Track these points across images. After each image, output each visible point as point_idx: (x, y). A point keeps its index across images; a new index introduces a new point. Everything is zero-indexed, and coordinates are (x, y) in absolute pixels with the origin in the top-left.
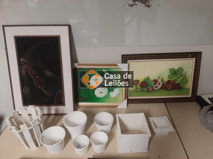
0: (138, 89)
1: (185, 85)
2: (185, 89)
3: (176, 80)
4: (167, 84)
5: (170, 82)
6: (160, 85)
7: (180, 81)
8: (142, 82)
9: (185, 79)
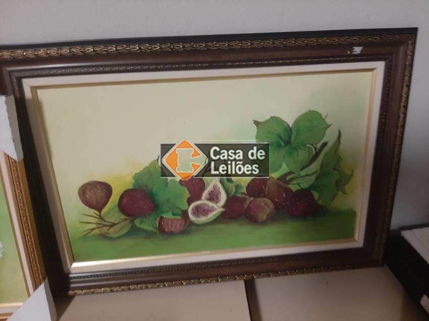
0: (113, 225)
1: (336, 195)
2: (338, 213)
3: (290, 173)
4: (250, 196)
5: (265, 185)
6: (216, 202)
7: (313, 178)
8: (126, 194)
9: (335, 169)
